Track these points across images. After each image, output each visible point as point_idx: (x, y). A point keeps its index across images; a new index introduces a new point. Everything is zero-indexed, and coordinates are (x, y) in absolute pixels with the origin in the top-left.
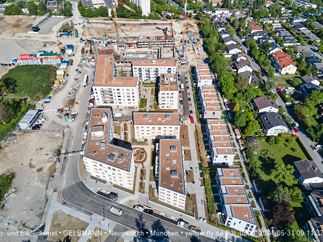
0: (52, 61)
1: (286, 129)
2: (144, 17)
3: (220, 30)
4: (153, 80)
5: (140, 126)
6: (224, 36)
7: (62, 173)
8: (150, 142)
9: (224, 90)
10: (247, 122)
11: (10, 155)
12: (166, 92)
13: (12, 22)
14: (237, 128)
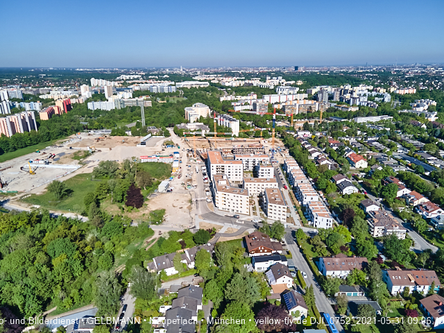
0: (167, 161)
1: (357, 190)
2: (235, 136)
3: (302, 143)
4: (251, 168)
5: (249, 183)
6: (306, 146)
7: (197, 208)
8: (255, 196)
9: (309, 172)
10: (327, 186)
11: (158, 202)
12: (264, 169)
13: (120, 141)
14: (320, 190)
